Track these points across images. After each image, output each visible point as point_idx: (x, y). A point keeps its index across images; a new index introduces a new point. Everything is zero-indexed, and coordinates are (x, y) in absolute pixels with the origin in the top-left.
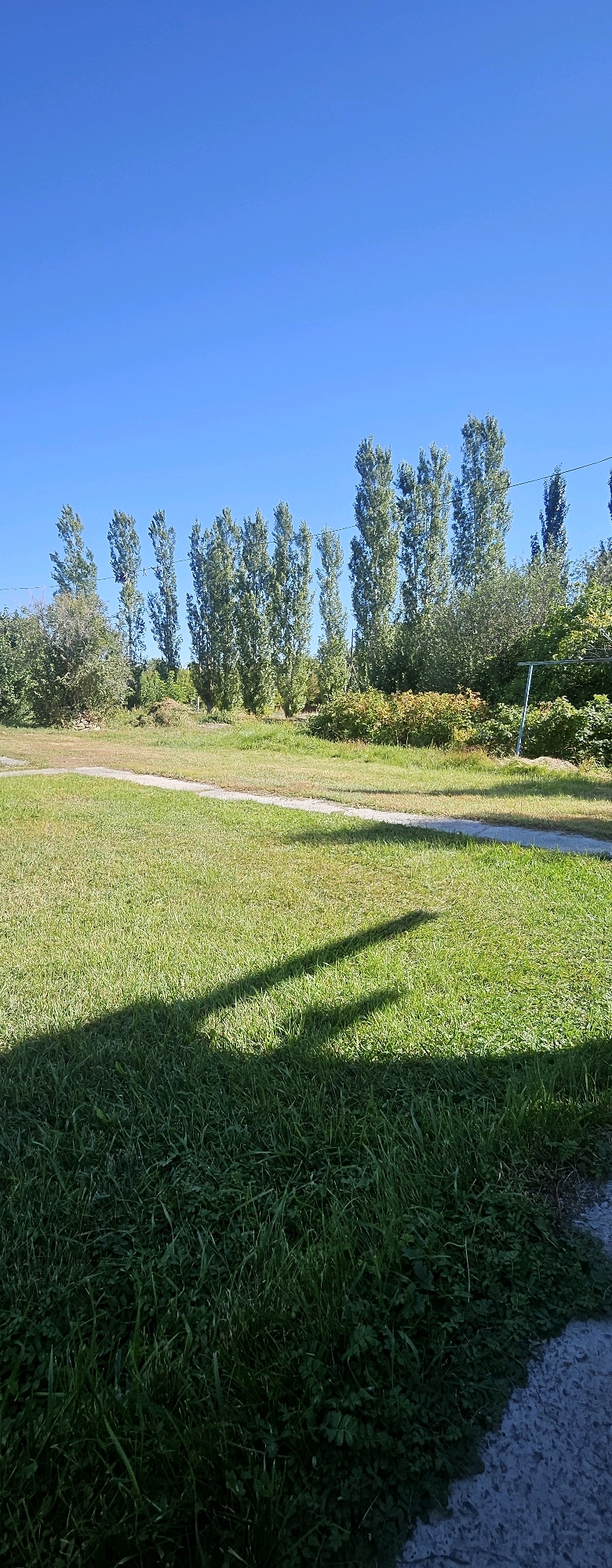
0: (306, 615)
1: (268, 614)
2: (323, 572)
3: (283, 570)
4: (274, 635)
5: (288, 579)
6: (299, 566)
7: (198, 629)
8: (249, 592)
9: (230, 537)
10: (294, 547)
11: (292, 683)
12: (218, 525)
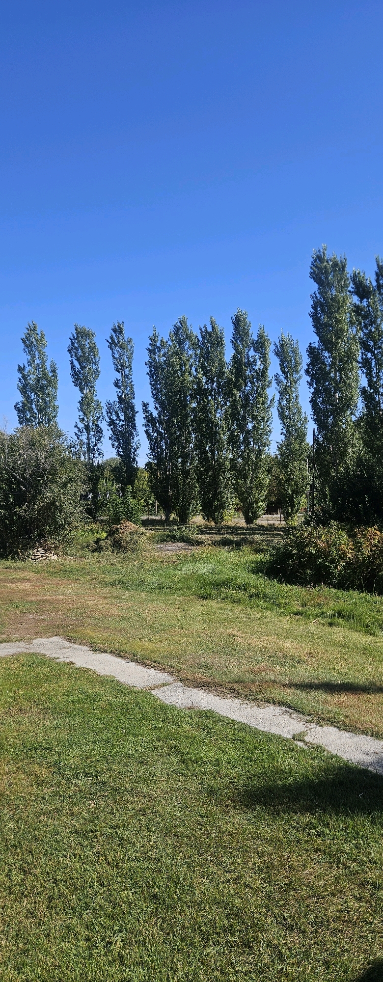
0: (266, 419)
1: (226, 419)
2: (282, 378)
3: (241, 376)
4: (232, 439)
5: (246, 386)
6: (257, 372)
7: (155, 435)
8: (207, 398)
9: (187, 345)
10: (252, 353)
11: (251, 488)
12: (175, 334)
